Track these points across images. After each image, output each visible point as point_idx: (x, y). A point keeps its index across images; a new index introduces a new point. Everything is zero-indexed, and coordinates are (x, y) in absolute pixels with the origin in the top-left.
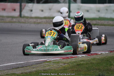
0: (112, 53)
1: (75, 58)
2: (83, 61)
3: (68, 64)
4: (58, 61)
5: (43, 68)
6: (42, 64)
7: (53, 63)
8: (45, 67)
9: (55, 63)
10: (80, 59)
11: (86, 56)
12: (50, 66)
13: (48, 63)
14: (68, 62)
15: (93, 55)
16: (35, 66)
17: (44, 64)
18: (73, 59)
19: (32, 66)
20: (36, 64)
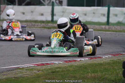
0: (92, 60)
1: (50, 65)
2: (59, 68)
3: (42, 71)
4: (32, 68)
5: (14, 75)
6: (14, 71)
7: (26, 70)
8: (17, 74)
9: (28, 70)
10: (56, 66)
11: (63, 63)
12: (22, 73)
13: (20, 70)
14: (42, 69)
15: (72, 61)
16: (6, 73)
17: (16, 71)
18: (49, 65)
19: (3, 73)
20: (8, 71)
